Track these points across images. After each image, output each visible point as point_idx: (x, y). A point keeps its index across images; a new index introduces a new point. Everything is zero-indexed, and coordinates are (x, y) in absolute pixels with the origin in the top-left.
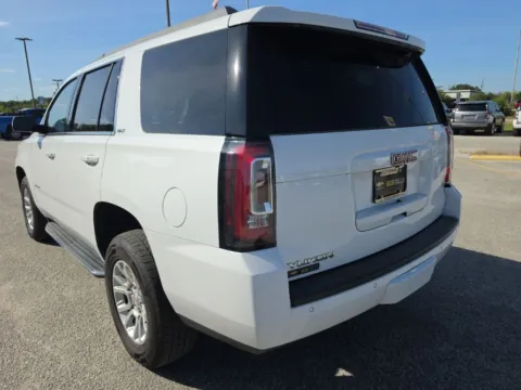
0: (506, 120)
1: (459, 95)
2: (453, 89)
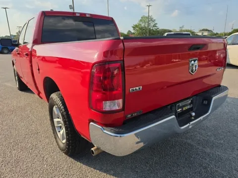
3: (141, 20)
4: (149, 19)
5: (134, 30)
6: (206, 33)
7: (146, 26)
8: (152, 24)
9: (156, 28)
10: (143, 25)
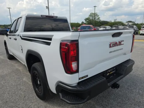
0: (139, 31)
1: (128, 24)
2: (127, 22)
3: (90, 15)
4: (95, 15)
5: (86, 21)
6: (130, 24)
7: (93, 19)
8: (97, 18)
9: (99, 20)
10: (91, 18)
